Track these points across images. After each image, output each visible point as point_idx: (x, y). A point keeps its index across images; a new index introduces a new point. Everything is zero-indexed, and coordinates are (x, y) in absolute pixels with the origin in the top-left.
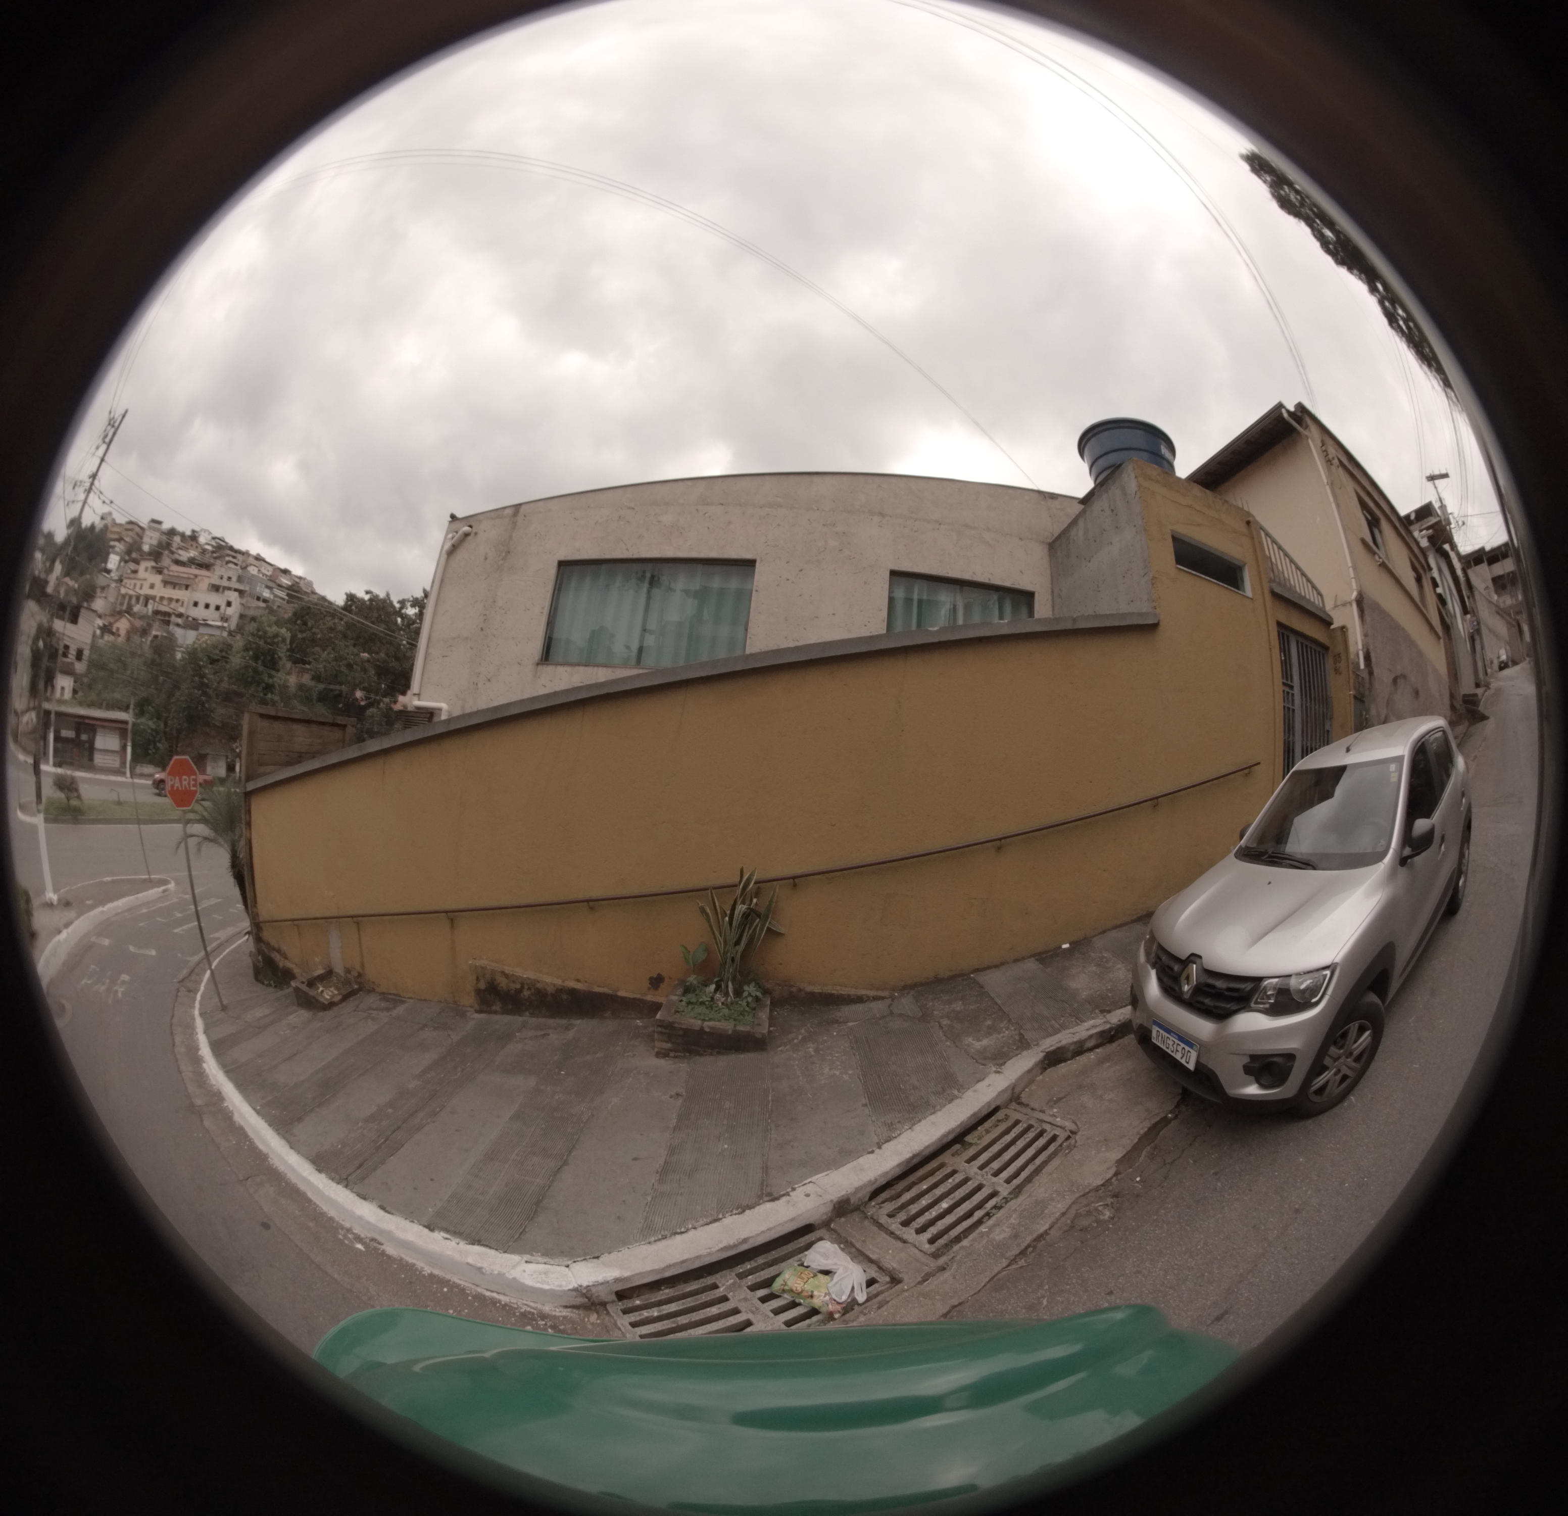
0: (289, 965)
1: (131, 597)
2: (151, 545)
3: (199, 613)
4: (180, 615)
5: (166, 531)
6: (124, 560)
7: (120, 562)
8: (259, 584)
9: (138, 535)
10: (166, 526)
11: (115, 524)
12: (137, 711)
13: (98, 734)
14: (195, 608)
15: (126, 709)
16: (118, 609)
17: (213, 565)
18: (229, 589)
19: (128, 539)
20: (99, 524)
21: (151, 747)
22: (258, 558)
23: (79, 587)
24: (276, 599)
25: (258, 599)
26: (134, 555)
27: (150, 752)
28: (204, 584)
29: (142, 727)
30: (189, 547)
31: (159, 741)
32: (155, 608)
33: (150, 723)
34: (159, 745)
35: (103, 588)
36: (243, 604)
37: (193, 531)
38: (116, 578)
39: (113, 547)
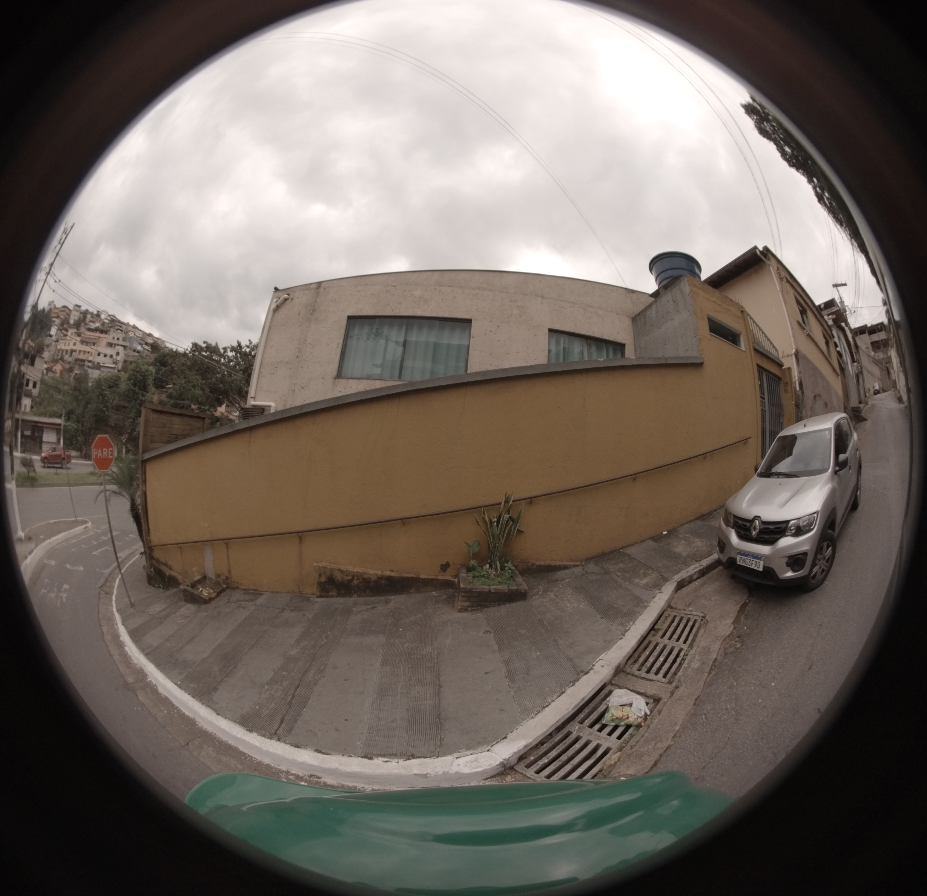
0: (173, 574)
1: (63, 351)
2: (74, 320)
3: (101, 360)
4: (90, 361)
5: (83, 312)
6: (59, 329)
7: (57, 330)
8: (135, 342)
9: (67, 314)
10: (83, 308)
11: (55, 308)
12: (66, 418)
13: (44, 432)
14: (99, 357)
15: (60, 417)
16: (56, 358)
17: (109, 331)
18: (118, 345)
19: (62, 317)
20: (47, 309)
21: (74, 440)
22: (134, 327)
23: (35, 346)
24: (145, 351)
25: (134, 351)
26: (65, 326)
27: (73, 443)
28: (104, 342)
29: (69, 427)
30: (96, 321)
31: (79, 436)
32: (76, 357)
33: (73, 425)
34: (78, 438)
35: (48, 346)
36: (125, 354)
37: (98, 312)
38: (55, 340)
39: (54, 321)
